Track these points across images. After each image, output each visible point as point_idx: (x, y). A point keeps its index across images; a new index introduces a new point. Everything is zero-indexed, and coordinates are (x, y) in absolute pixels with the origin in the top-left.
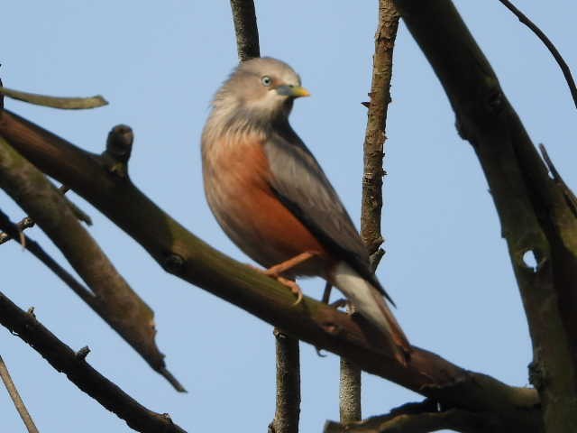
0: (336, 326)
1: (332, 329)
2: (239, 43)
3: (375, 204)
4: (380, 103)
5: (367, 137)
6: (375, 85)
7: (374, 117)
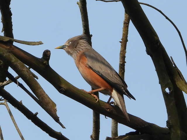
0: (110, 109)
1: (108, 110)
2: (83, 24)
3: (123, 71)
4: (124, 42)
5: (121, 52)
6: (123, 36)
7: (123, 46)
